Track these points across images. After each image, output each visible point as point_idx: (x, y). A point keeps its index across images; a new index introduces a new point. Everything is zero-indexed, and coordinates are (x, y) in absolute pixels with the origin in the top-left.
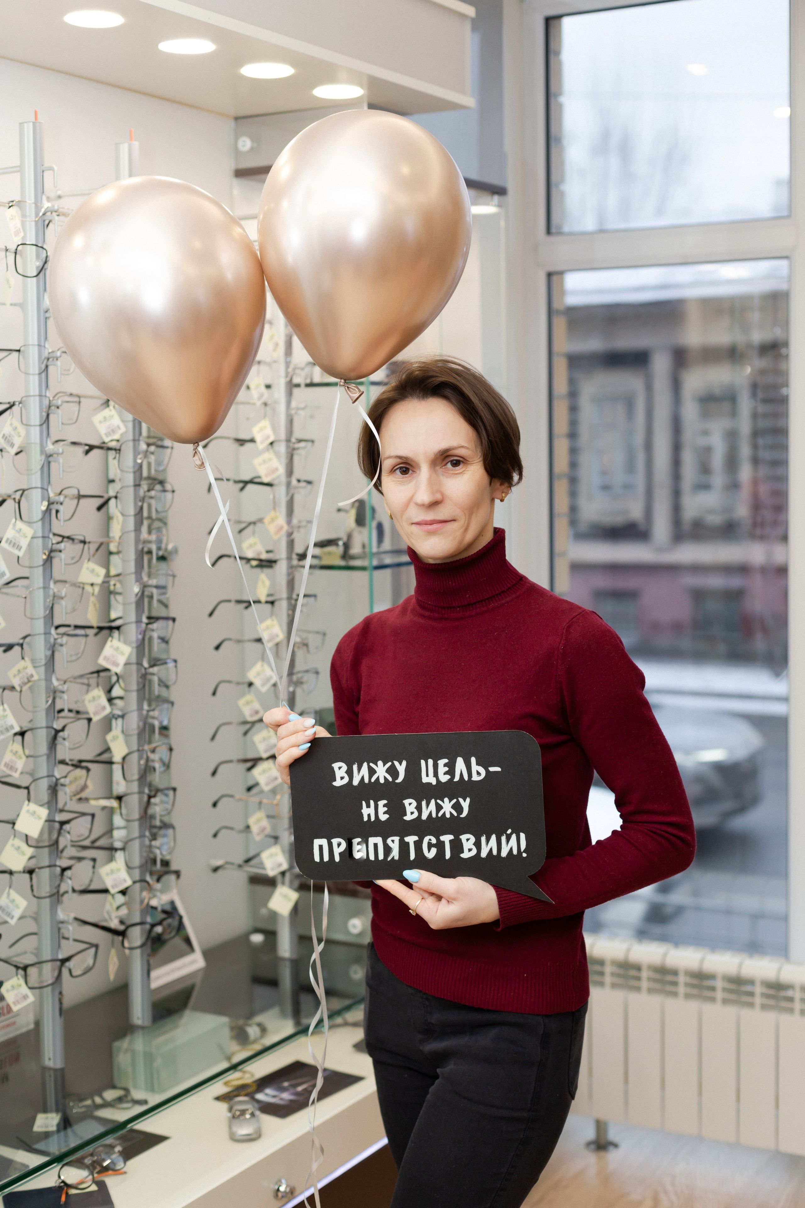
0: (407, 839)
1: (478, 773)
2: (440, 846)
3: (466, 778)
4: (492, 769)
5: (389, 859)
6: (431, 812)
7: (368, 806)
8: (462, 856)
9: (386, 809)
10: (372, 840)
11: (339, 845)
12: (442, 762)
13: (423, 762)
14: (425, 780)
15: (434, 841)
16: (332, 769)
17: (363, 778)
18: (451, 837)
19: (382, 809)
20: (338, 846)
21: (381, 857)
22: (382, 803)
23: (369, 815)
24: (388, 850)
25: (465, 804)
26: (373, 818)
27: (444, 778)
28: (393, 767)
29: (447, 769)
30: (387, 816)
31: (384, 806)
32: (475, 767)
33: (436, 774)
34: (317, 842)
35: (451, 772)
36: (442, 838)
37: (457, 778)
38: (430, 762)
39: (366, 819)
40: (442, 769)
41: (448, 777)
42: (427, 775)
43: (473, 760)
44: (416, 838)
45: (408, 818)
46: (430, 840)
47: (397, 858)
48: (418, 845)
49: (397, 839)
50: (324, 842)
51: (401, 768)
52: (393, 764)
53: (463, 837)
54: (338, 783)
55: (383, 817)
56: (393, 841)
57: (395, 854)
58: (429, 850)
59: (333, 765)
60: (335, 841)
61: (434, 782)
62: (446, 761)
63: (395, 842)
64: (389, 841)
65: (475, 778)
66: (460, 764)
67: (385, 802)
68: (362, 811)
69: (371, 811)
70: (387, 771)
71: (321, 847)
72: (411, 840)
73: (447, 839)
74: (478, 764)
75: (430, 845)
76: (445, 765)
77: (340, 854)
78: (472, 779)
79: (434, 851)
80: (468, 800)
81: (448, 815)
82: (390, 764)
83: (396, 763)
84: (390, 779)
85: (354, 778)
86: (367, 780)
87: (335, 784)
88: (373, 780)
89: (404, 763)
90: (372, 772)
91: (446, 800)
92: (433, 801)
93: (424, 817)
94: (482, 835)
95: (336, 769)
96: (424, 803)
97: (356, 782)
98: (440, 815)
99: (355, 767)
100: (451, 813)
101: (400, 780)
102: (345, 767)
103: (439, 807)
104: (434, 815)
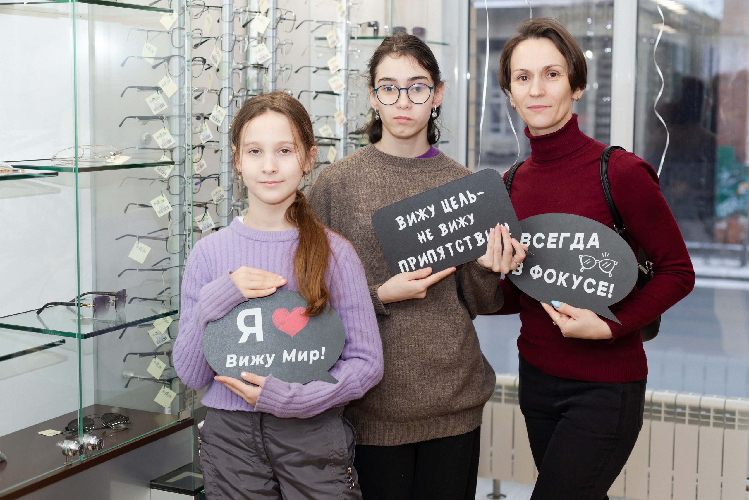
0: (447, 246)
1: (473, 198)
2: (465, 243)
3: (467, 203)
4: (479, 194)
5: (441, 259)
6: (454, 227)
7: (421, 235)
8: (478, 245)
9: (430, 233)
10: (429, 252)
11: (412, 260)
12: (452, 199)
13: (442, 202)
14: (446, 211)
15: (461, 242)
16: (396, 221)
17: (413, 221)
18: (469, 237)
19: (429, 234)
20: (412, 262)
21: (436, 260)
22: (427, 231)
23: (423, 240)
24: (438, 255)
25: (471, 217)
26: (425, 241)
27: (456, 207)
29: (455, 202)
30: (432, 237)
31: (429, 232)
32: (470, 196)
33: (451, 206)
34: (400, 263)
35: (458, 202)
36: (465, 239)
37: (462, 205)
38: (446, 201)
39: (422, 242)
40: (453, 203)
41: (457, 206)
42: (447, 208)
43: (468, 192)
44: (451, 244)
45: (444, 234)
46: (459, 242)
47: (444, 257)
48: (453, 247)
49: (441, 247)
50: (404, 262)
51: (432, 209)
52: (427, 208)
53: (476, 235)
54: (401, 228)
55: (431, 238)
56: (440, 249)
57: (443, 256)
58: (460, 248)
59: (396, 219)
60: (409, 259)
61: (451, 211)
62: (454, 197)
63: (441, 249)
64: (438, 250)
65: (472, 201)
66: (462, 196)
67: (429, 230)
68: (419, 238)
69: (423, 237)
70: (425, 213)
71: (403, 265)
72: (449, 245)
73: (467, 239)
74: (471, 193)
75: (460, 245)
76: (454, 200)
77: (414, 265)
78: (470, 203)
79: (462, 247)
80: (472, 214)
81: (464, 226)
82: (425, 209)
83: (428, 207)
84: (428, 217)
85: (409, 223)
86: (416, 222)
87: (400, 229)
88: (419, 220)
89: (433, 206)
90: (417, 216)
91: (460, 218)
92: (454, 221)
93: (452, 231)
94: (485, 231)
95: (398, 221)
96: (449, 224)
97: (410, 224)
98: (460, 227)
99: (408, 216)
100: (465, 224)
101: (433, 216)
102: (402, 218)
103: (458, 224)
104: (457, 228)
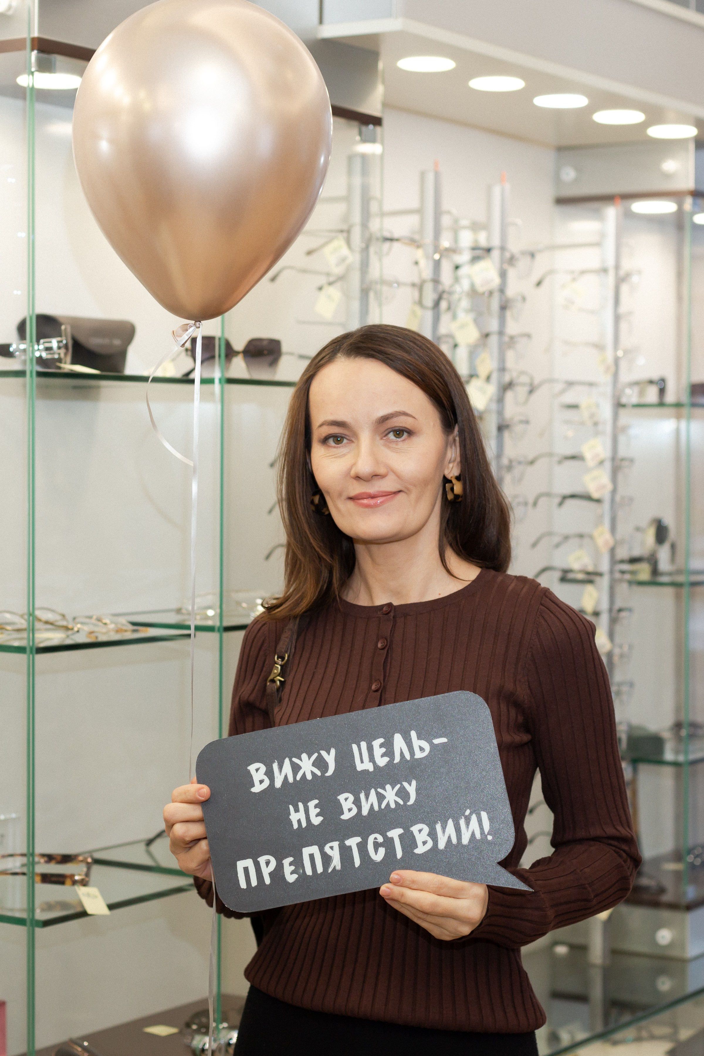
0: (348, 842)
1: (422, 749)
2: (388, 844)
3: (408, 757)
4: (437, 741)
5: (330, 870)
6: (372, 805)
7: (297, 810)
8: (417, 851)
9: (318, 810)
10: (306, 851)
11: (268, 863)
12: (377, 743)
13: (355, 747)
14: (360, 767)
15: (380, 839)
16: (249, 771)
17: (286, 777)
18: (400, 831)
19: (313, 811)
20: (267, 866)
21: (320, 869)
22: (312, 804)
23: (299, 821)
24: (327, 859)
25: (411, 789)
26: (304, 824)
27: (382, 762)
28: (320, 758)
29: (383, 750)
30: (320, 819)
31: (316, 807)
32: (416, 743)
33: (372, 759)
34: (241, 865)
35: (389, 753)
36: (390, 834)
37: (397, 759)
38: (364, 745)
39: (296, 826)
40: (378, 751)
41: (386, 759)
42: (362, 762)
43: (413, 734)
44: (358, 839)
45: (346, 816)
46: (376, 838)
47: (339, 867)
48: (362, 847)
49: (336, 844)
50: (249, 863)
51: (330, 758)
52: (320, 755)
53: (415, 829)
54: (257, 788)
55: (316, 821)
56: (332, 848)
57: (336, 863)
58: (376, 851)
59: (249, 768)
60: (262, 860)
61: (370, 767)
62: (381, 740)
63: (334, 848)
64: (327, 849)
65: (419, 755)
66: (398, 741)
67: (316, 801)
68: (291, 817)
69: (301, 815)
70: (314, 764)
71: (246, 870)
72: (353, 842)
73: (395, 834)
74: (419, 738)
75: (377, 846)
76: (381, 746)
77: (270, 874)
78: (416, 757)
79: (382, 851)
80: (414, 783)
81: (393, 806)
82: (316, 755)
83: (323, 753)
84: (318, 773)
85: (276, 780)
86: (291, 780)
87: (254, 790)
88: (298, 777)
89: (333, 751)
90: (296, 768)
91: (388, 787)
92: (373, 792)
93: (365, 812)
94: (436, 823)
95: (253, 772)
96: (362, 796)
97: (278, 784)
98: (383, 806)
99: (275, 766)
100: (396, 802)
101: (330, 772)
102: (263, 768)
103: (381, 798)
104: (376, 808)
